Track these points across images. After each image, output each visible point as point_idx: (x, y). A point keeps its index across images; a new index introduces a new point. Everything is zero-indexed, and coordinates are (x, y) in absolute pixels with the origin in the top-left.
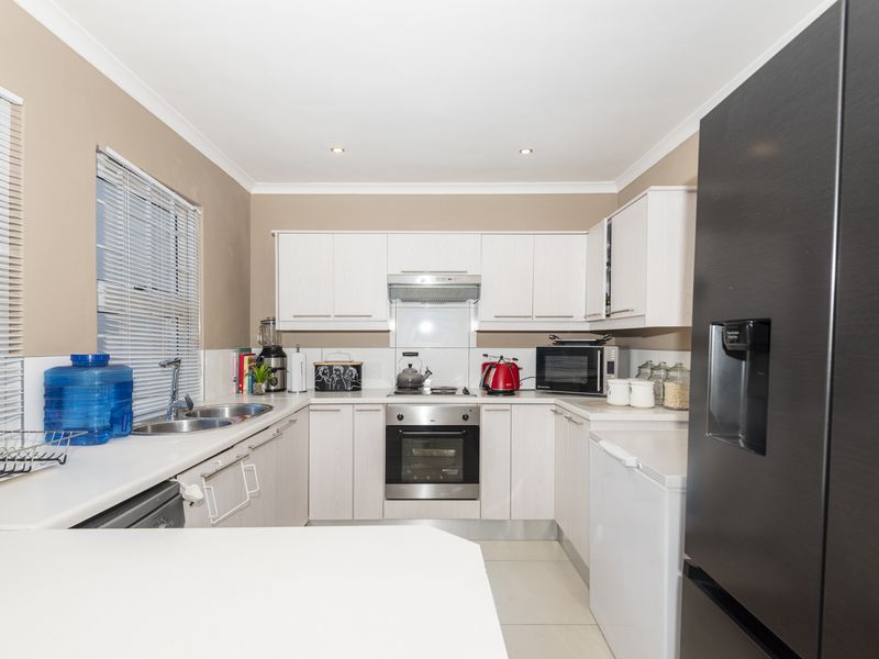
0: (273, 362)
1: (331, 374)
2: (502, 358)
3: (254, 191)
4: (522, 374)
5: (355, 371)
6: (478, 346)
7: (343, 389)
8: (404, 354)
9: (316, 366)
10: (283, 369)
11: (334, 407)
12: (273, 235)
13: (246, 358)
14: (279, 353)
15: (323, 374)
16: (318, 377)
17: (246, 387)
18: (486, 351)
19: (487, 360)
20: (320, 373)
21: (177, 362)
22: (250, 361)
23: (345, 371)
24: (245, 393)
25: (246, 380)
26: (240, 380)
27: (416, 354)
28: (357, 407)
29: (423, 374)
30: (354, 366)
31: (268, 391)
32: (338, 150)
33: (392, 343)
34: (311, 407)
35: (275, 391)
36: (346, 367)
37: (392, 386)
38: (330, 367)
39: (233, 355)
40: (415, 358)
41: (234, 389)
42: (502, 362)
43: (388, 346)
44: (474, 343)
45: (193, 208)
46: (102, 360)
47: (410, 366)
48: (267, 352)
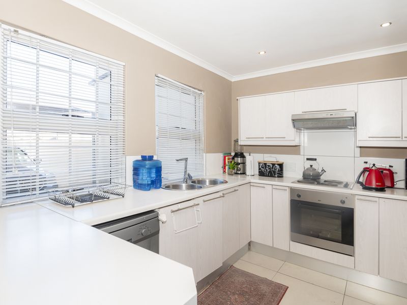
0: (239, 160)
1: (266, 167)
2: (374, 165)
3: (233, 80)
4: (396, 178)
5: (278, 167)
6: (361, 156)
7: (271, 176)
8: (308, 159)
9: (259, 163)
10: (244, 163)
11: (262, 185)
12: (237, 100)
13: (227, 157)
14: (242, 156)
15: (262, 167)
16: (260, 169)
17: (227, 171)
18: (366, 159)
19: (367, 166)
20: (260, 167)
21: (186, 160)
22: (229, 159)
23: (273, 167)
24: (226, 173)
25: (227, 167)
26: (224, 168)
27: (315, 160)
28: (274, 187)
29: (320, 171)
30: (278, 164)
31: (236, 173)
32: (262, 53)
33: (302, 153)
34: (252, 184)
35: (241, 174)
36: (273, 165)
37: (300, 177)
38: (265, 164)
39: (221, 156)
40: (314, 162)
41: (222, 171)
42: (374, 168)
43: (299, 154)
44: (358, 154)
45: (200, 92)
46: (151, 158)
47: (311, 166)
48: (236, 155)
